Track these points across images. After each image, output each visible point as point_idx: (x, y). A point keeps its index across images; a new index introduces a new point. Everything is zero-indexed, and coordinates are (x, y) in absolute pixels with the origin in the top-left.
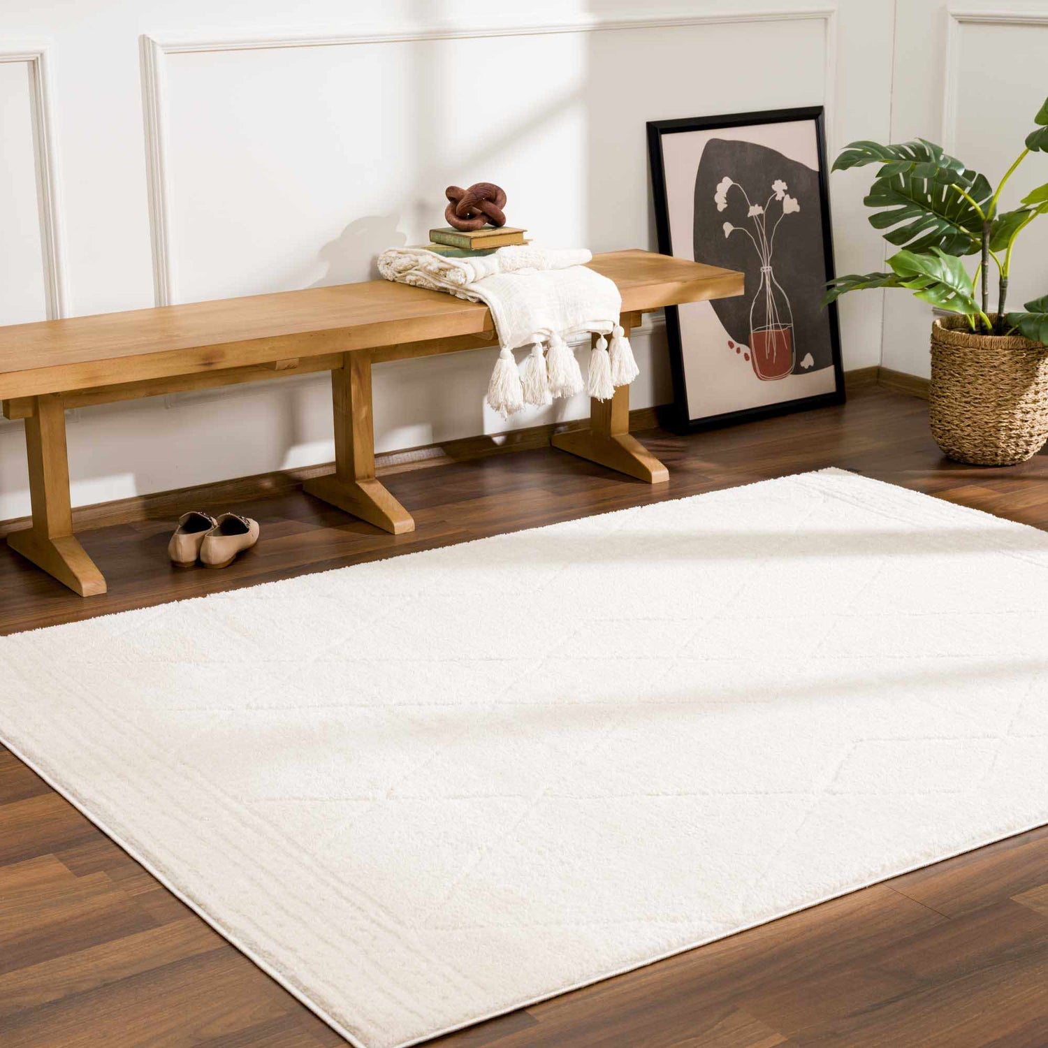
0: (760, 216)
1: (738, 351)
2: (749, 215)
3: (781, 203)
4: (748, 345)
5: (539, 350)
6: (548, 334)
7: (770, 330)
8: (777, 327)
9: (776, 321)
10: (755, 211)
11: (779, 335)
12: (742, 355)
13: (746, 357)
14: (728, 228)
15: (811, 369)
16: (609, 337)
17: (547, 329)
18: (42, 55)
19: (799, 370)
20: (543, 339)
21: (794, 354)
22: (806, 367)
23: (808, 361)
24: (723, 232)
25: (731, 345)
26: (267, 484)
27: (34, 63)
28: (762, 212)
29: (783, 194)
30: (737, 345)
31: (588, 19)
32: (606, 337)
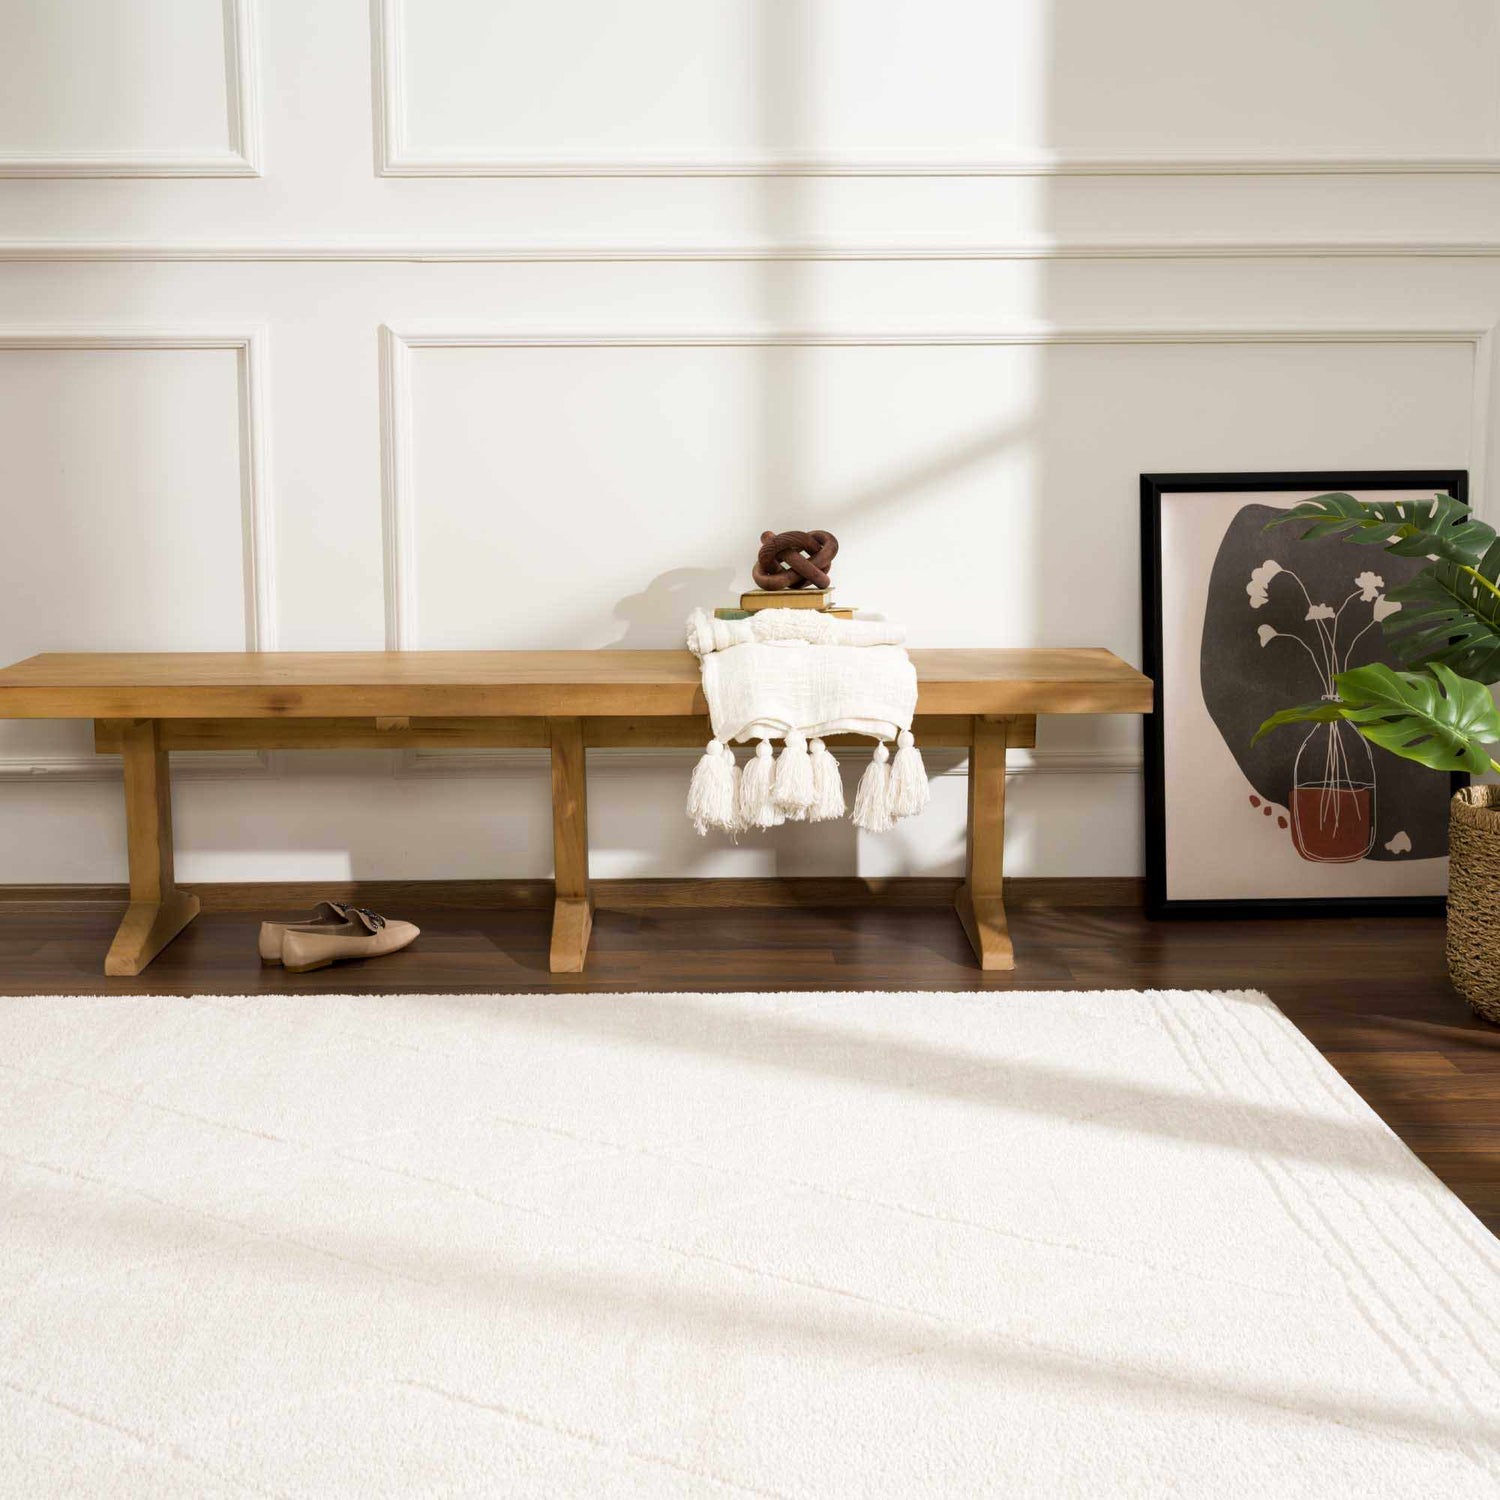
0: (1329, 621)
1: (1268, 811)
2: (1308, 618)
3: (1370, 605)
4: (1287, 805)
5: (765, 750)
6: (785, 728)
7: (1332, 788)
8: (1345, 786)
9: (1343, 776)
10: (1319, 612)
11: (1346, 799)
12: (1273, 819)
13: (1282, 823)
14: (1266, 633)
15: (1404, 856)
16: (893, 746)
17: (784, 724)
18: (249, 341)
19: (1380, 854)
20: (776, 735)
21: (1374, 830)
22: (1397, 852)
23: (1401, 842)
24: (1259, 638)
25: (1255, 802)
26: (523, 893)
27: (241, 350)
28: (1333, 616)
29: (1376, 593)
30: (1265, 803)
31: (1039, 327)
32: (886, 744)
